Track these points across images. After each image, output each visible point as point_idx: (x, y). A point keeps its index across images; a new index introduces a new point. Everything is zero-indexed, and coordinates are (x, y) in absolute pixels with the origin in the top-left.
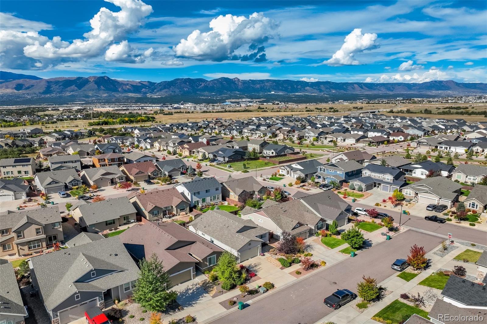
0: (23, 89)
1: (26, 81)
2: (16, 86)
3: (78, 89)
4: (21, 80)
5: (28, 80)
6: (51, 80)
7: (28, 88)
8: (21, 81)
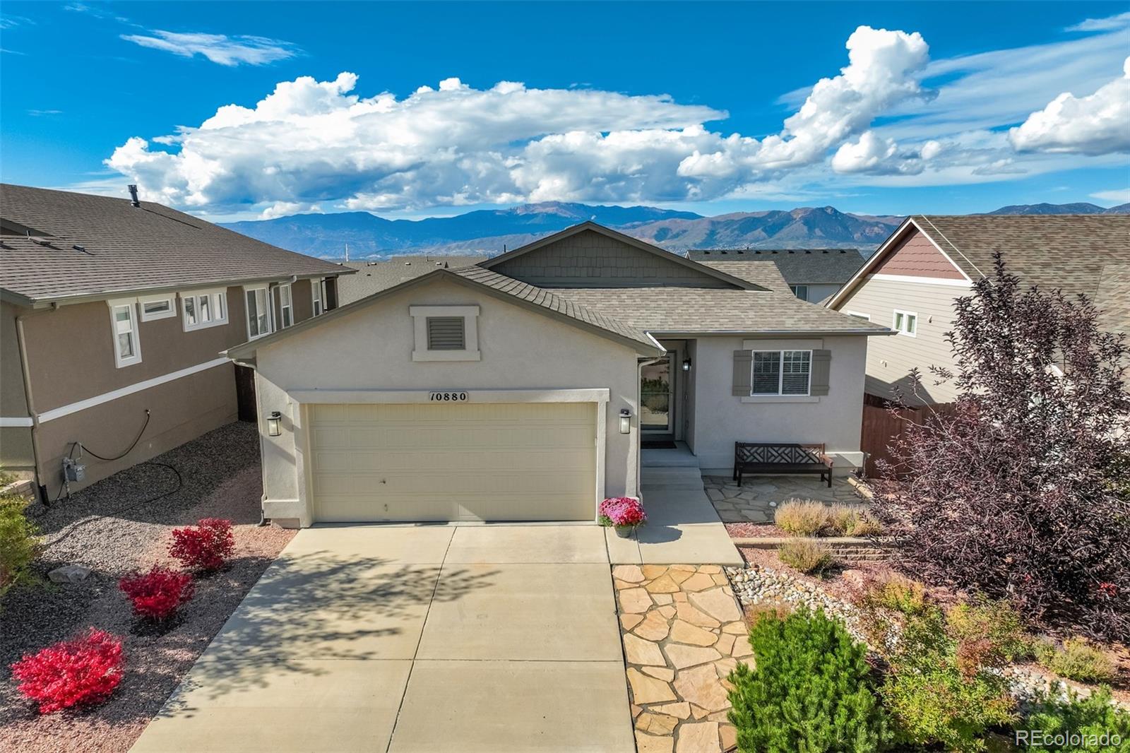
0: (669, 236)
1: (676, 222)
2: (658, 231)
3: (766, 236)
4: (667, 221)
5: (679, 220)
6: (719, 220)
7: (677, 236)
8: (666, 223)
